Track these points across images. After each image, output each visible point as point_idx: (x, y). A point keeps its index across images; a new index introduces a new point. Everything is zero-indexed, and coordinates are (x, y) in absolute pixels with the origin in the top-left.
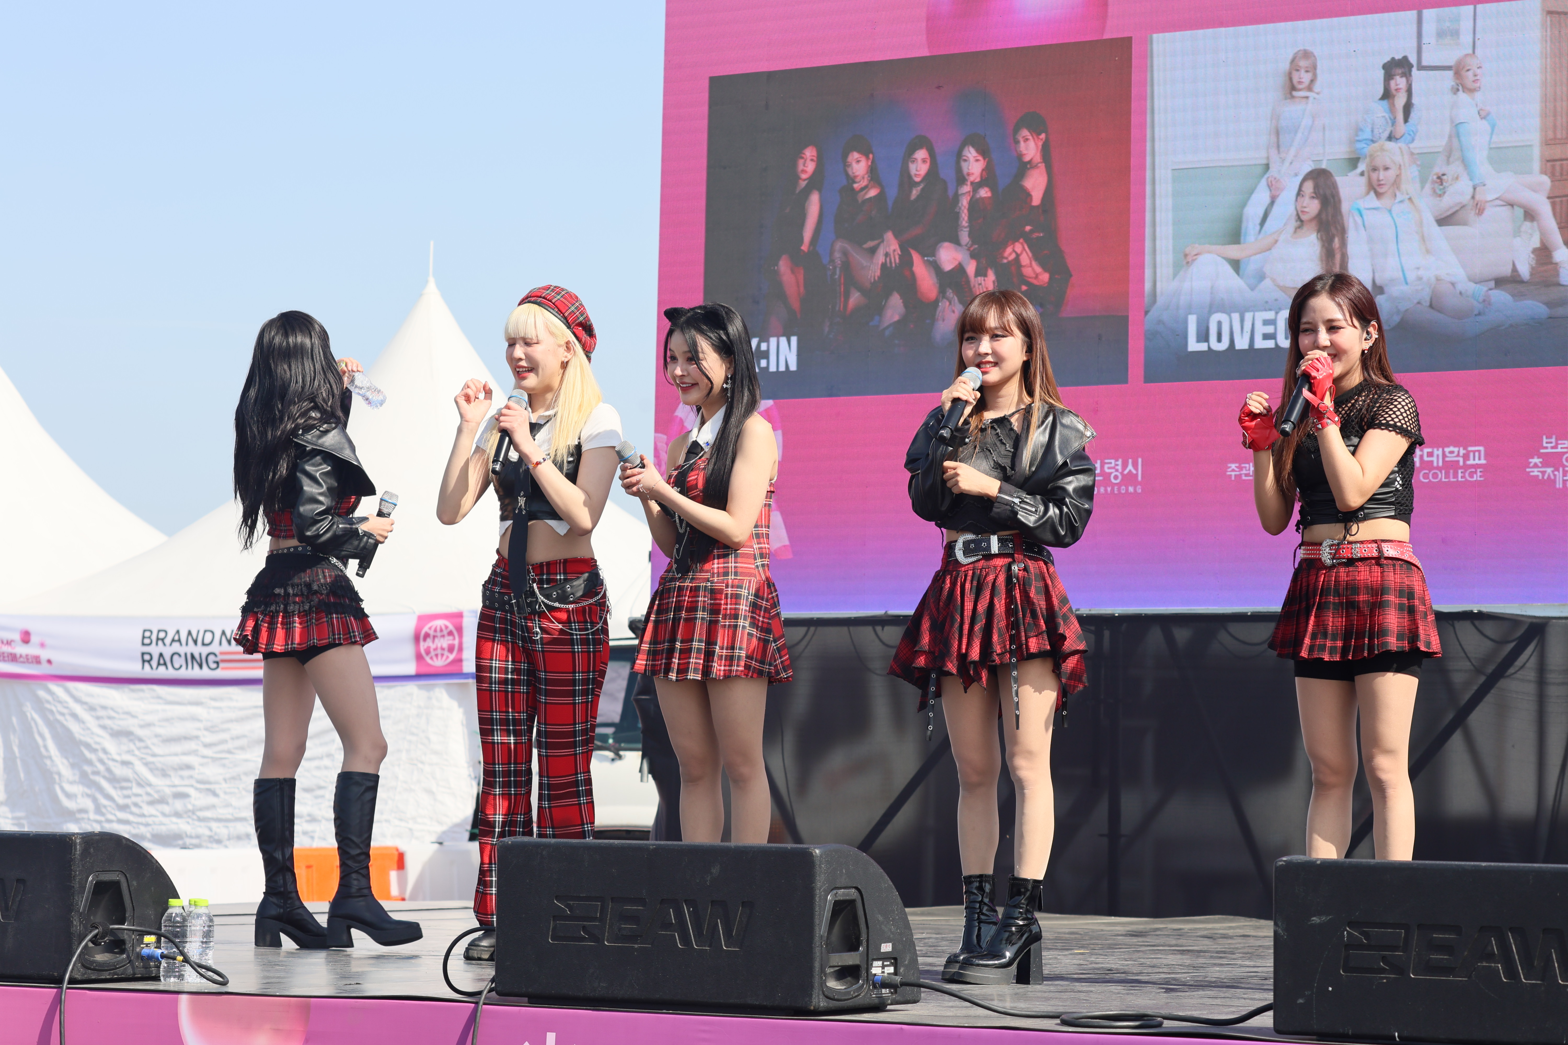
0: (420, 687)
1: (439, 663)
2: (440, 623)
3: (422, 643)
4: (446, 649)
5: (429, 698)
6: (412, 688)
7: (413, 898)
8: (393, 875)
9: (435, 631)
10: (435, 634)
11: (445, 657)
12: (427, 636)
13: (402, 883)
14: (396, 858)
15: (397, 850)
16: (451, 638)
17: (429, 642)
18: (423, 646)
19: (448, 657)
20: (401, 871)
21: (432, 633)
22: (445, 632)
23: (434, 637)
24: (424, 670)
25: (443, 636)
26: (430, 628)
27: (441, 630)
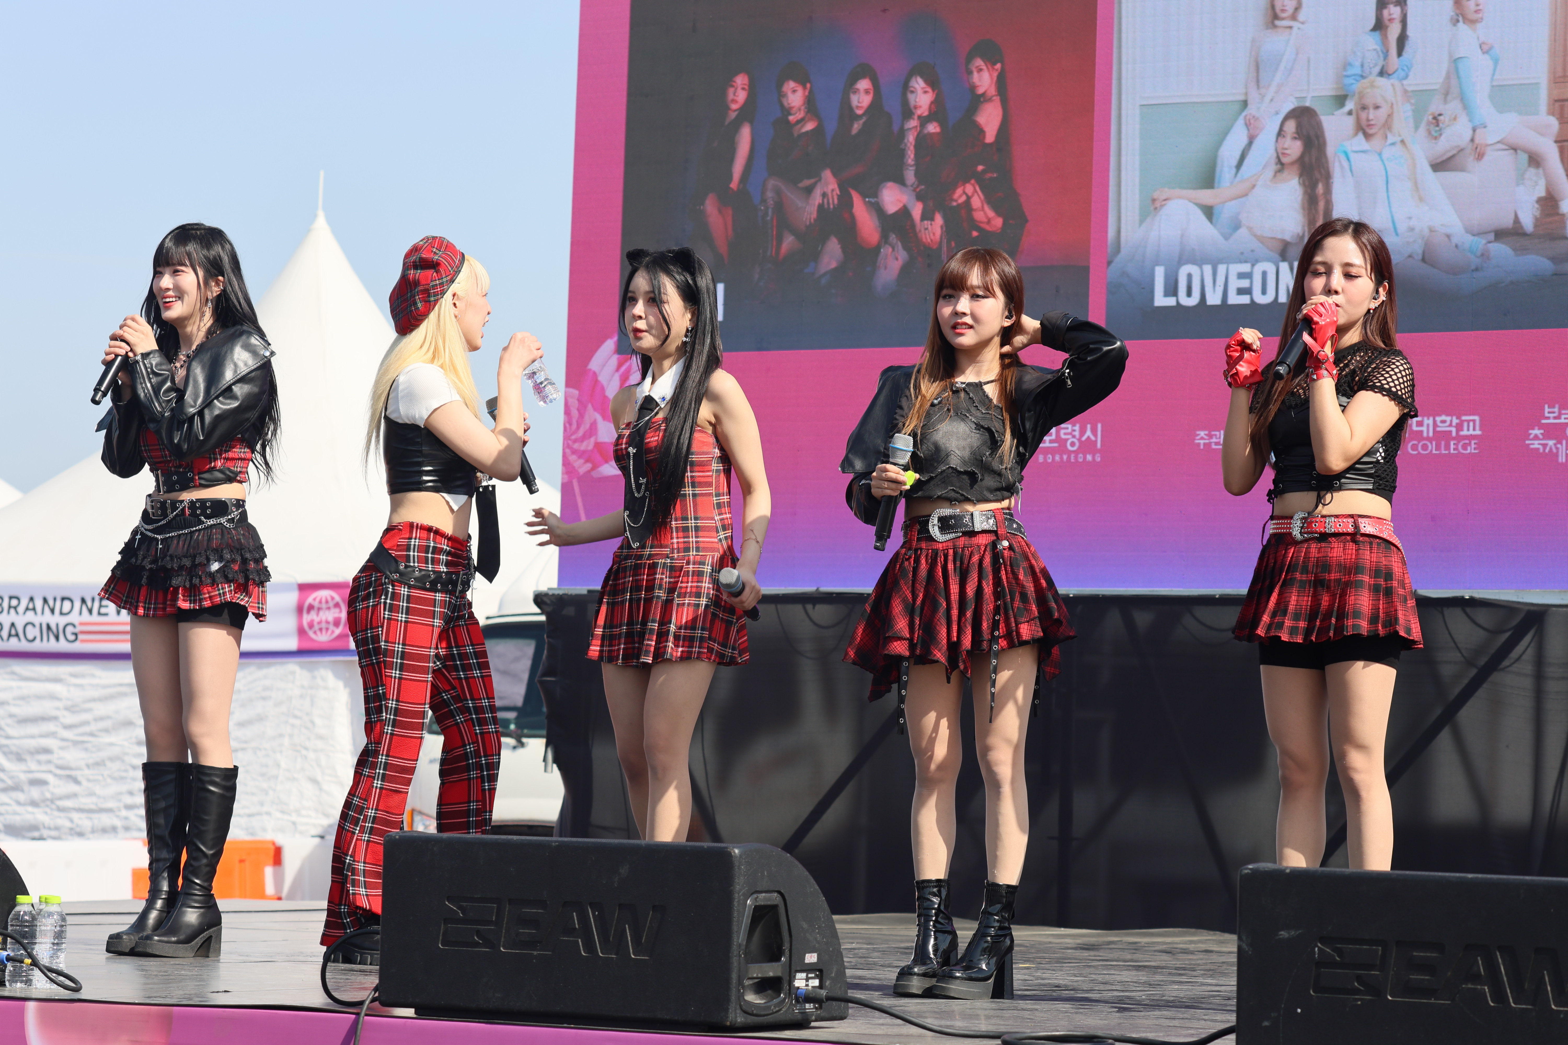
0: (302, 666)
1: (323, 638)
2: (324, 594)
3: (305, 616)
4: (332, 623)
5: (314, 678)
6: (292, 666)
7: (291, 897)
8: (269, 871)
9: (320, 602)
10: (320, 606)
11: (330, 632)
12: (311, 608)
13: (279, 880)
14: (272, 853)
15: (274, 843)
16: (337, 610)
17: (313, 616)
18: (306, 618)
19: (333, 632)
20: (277, 868)
21: (316, 604)
22: (331, 604)
23: (319, 609)
24: (307, 645)
25: (329, 608)
26: (315, 599)
27: (327, 602)
